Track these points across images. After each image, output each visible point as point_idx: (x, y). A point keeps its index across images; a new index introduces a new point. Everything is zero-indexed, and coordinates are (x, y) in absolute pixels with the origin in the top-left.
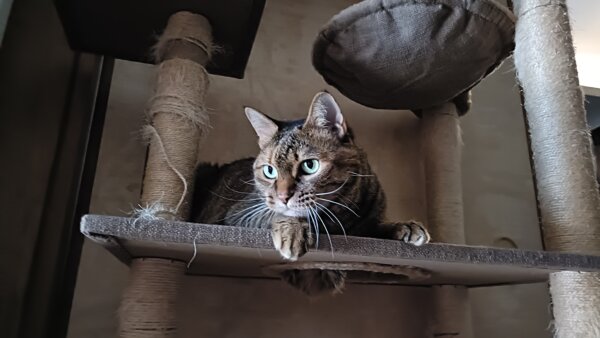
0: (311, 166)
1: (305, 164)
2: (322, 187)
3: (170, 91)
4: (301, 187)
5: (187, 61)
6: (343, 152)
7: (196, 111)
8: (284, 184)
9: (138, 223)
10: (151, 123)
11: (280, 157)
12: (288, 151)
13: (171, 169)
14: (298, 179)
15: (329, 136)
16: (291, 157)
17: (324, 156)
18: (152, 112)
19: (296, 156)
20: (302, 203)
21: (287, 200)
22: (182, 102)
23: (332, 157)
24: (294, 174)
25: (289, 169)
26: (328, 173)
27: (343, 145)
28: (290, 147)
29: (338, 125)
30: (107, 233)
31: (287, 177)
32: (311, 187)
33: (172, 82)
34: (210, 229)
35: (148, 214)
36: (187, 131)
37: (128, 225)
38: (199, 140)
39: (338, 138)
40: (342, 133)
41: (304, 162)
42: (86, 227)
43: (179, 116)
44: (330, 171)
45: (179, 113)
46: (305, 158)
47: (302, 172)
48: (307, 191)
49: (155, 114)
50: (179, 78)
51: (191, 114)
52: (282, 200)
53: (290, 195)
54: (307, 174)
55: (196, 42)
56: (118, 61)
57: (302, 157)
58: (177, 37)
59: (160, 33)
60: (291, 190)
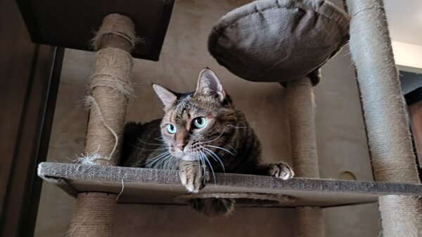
0: (200, 122)
1: (196, 121)
2: (209, 137)
3: (105, 71)
4: (193, 137)
5: (117, 49)
6: (223, 111)
7: (124, 85)
8: (181, 135)
9: (80, 168)
10: (92, 94)
11: (177, 117)
12: (183, 112)
13: (106, 127)
14: (191, 132)
15: (213, 101)
16: (185, 115)
17: (209, 115)
18: (92, 87)
19: (189, 115)
20: (194, 149)
21: (183, 147)
22: (114, 79)
23: (215, 114)
24: (188, 127)
25: (184, 124)
26: (213, 127)
27: (222, 106)
28: (184, 109)
29: (219, 93)
30: (57, 175)
31: (183, 130)
32: (200, 137)
33: (106, 65)
34: (134, 171)
35: (88, 161)
36: (117, 99)
37: (73, 170)
38: (126, 106)
39: (220, 102)
40: (222, 98)
41: (195, 119)
42: (42, 172)
43: (111, 88)
44: (214, 125)
45: (112, 86)
46: (196, 116)
47: (193, 126)
48: (197, 140)
49: (94, 88)
50: (111, 62)
51: (120, 87)
52: (179, 147)
53: (185, 144)
54: (197, 128)
55: (123, 35)
56: (67, 50)
57: (193, 117)
58: (109, 32)
59: (97, 30)
60: (186, 140)
